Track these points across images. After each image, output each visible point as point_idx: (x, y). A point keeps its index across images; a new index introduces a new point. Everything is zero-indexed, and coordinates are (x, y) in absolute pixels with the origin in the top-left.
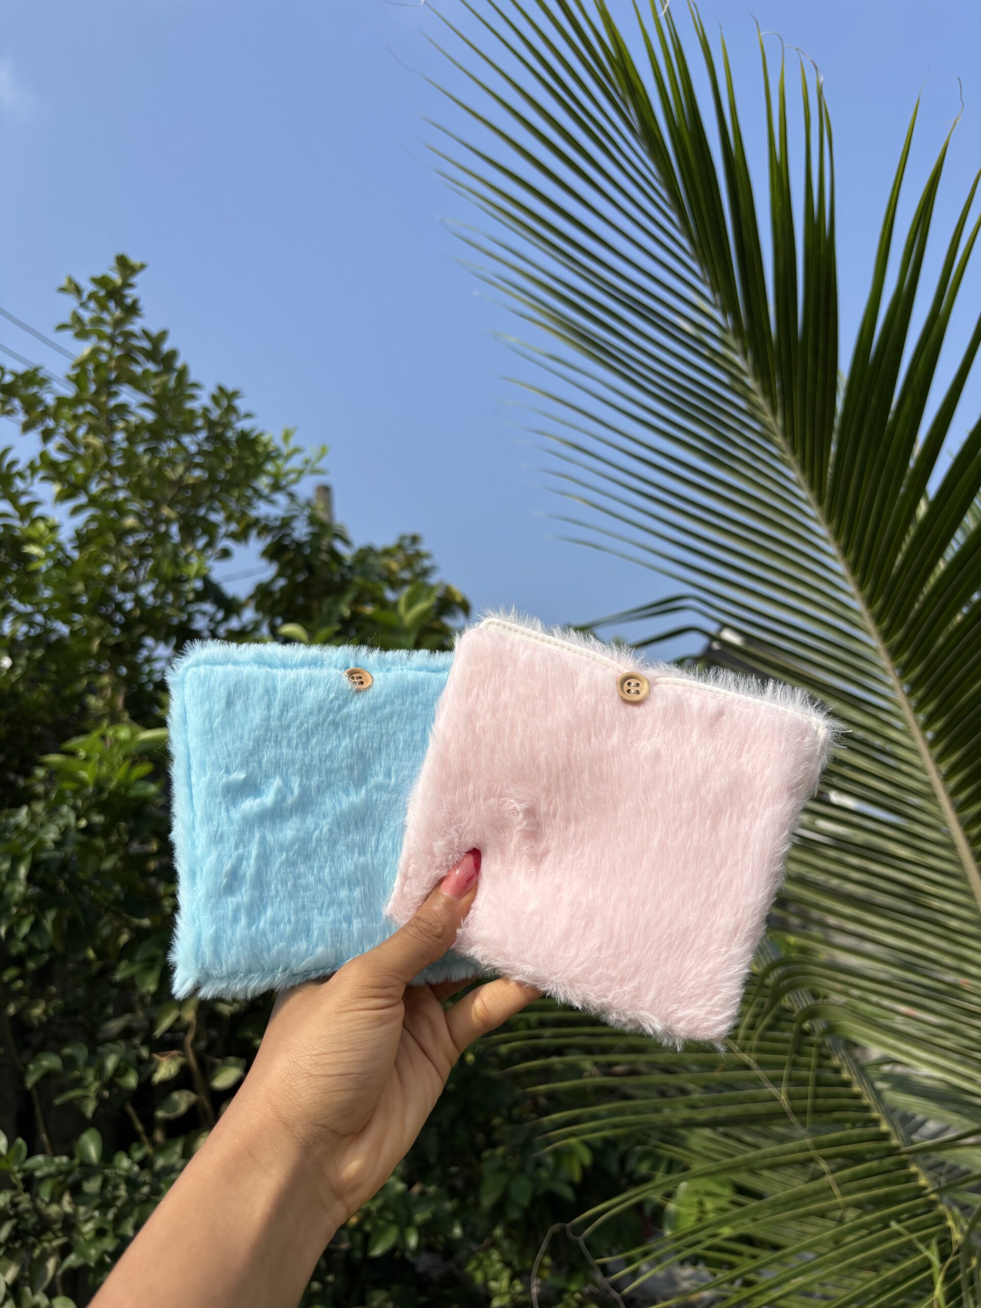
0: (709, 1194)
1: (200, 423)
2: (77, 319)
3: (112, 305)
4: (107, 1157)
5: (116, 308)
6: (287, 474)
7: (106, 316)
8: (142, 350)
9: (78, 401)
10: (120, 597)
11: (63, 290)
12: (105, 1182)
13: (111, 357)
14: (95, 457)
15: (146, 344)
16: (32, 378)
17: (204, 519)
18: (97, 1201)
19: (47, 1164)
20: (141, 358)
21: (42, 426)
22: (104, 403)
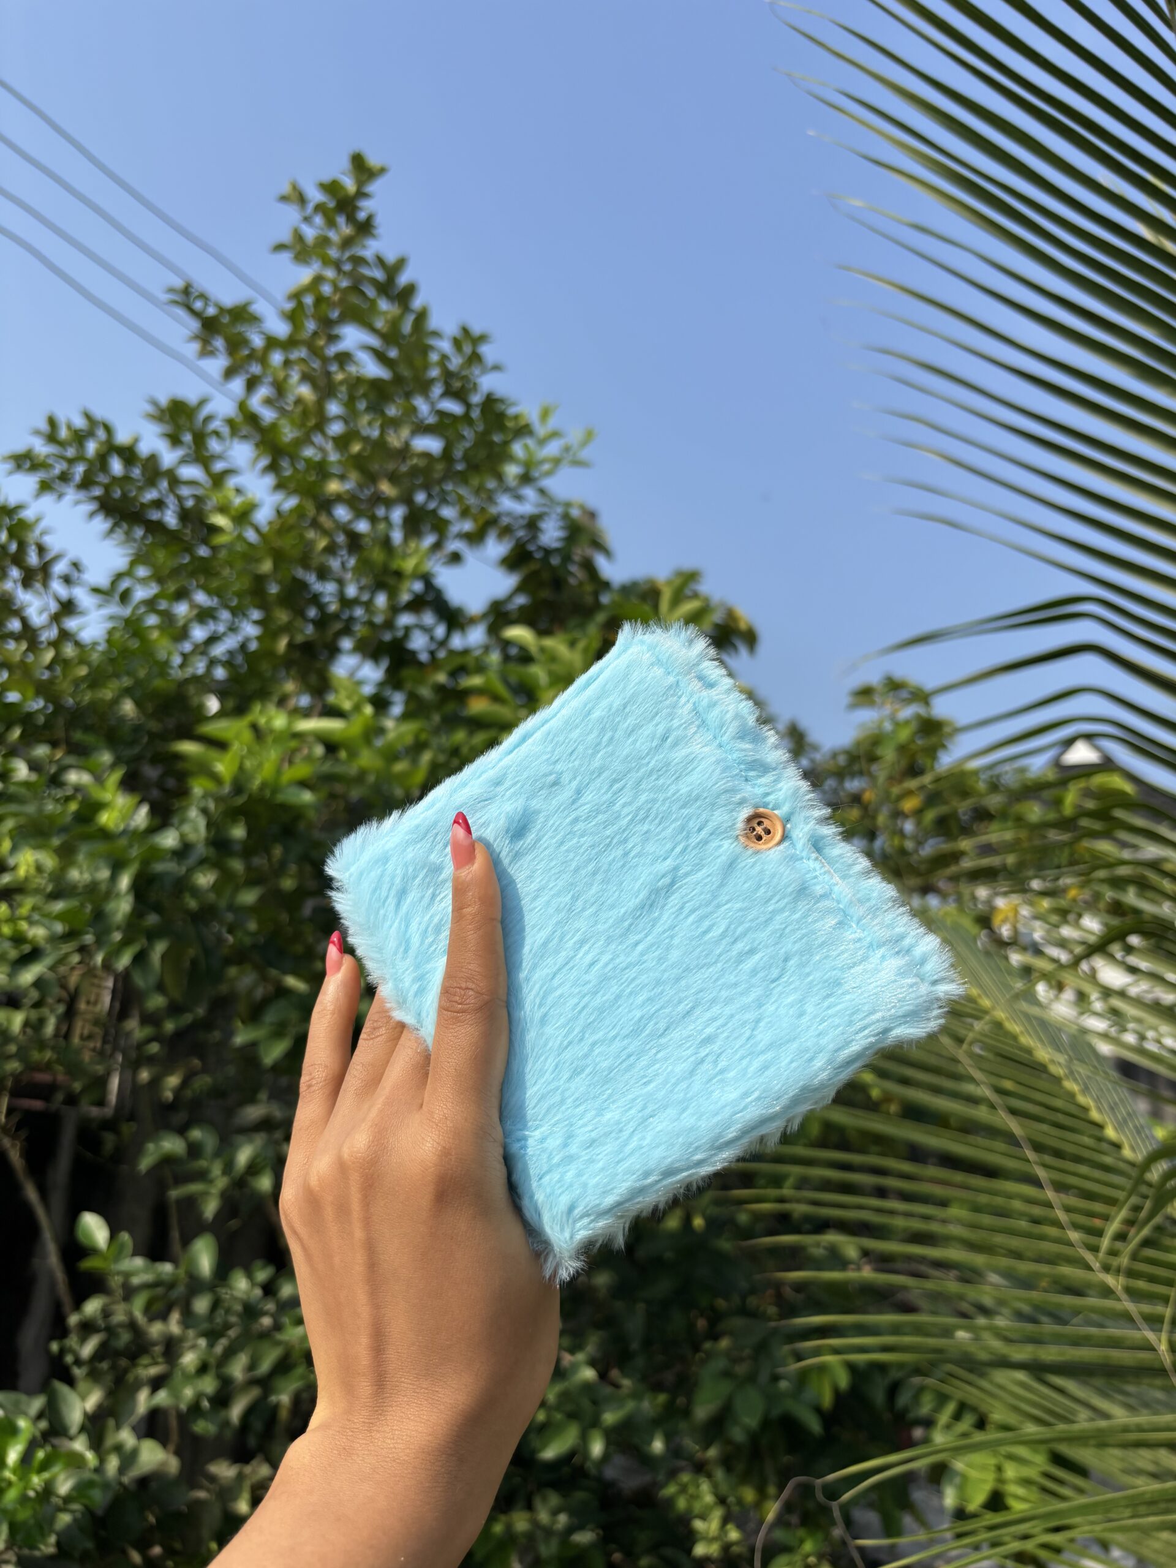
0: (1011, 1457)
1: (434, 373)
2: (299, 237)
3: (341, 220)
4: (222, 1271)
5: (347, 224)
6: (542, 462)
7: (333, 236)
8: (374, 281)
9: (290, 344)
10: (318, 587)
11: (284, 199)
12: (216, 1305)
13: (336, 288)
14: (305, 414)
15: (379, 274)
16: (241, 314)
17: (434, 512)
18: (205, 1326)
19: (145, 1270)
20: (370, 292)
21: (247, 372)
22: (322, 348)
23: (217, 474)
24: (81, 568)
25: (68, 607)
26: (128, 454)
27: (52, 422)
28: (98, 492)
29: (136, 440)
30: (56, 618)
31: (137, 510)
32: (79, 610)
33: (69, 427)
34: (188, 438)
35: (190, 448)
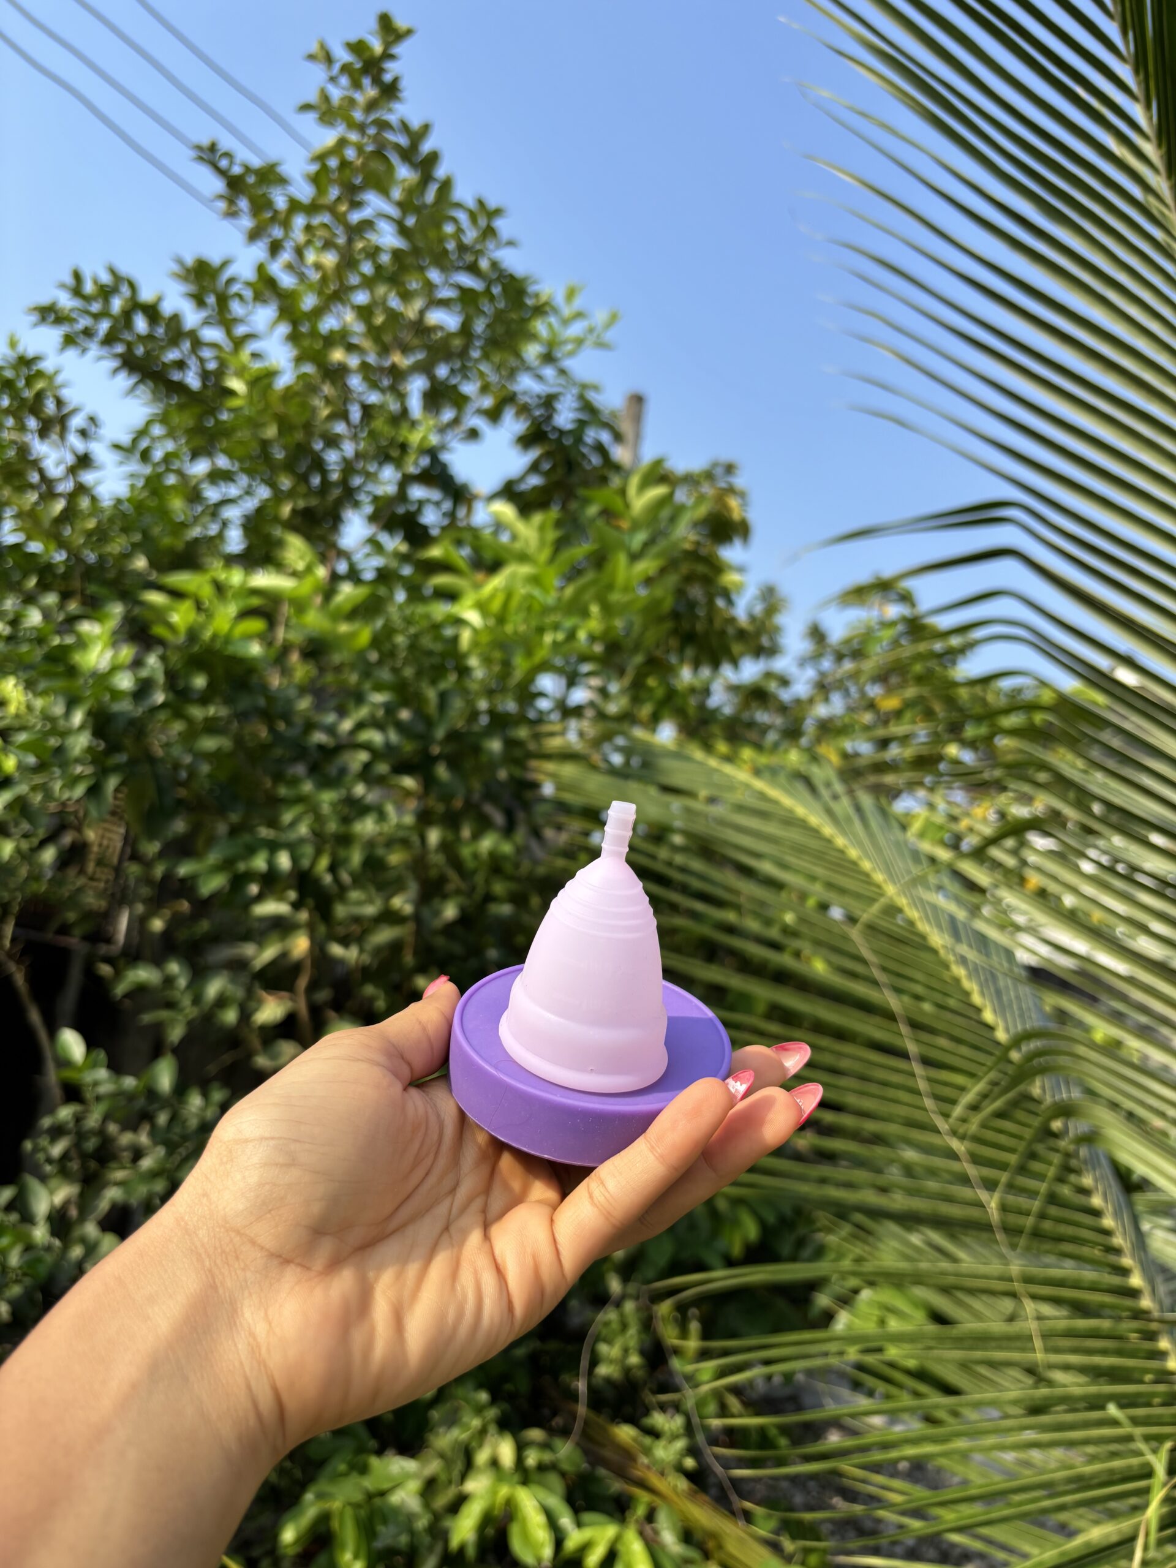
0: (896, 1312)
1: (450, 245)
2: (325, 97)
5: (373, 86)
6: (565, 342)
7: (358, 97)
8: (397, 147)
10: (324, 454)
11: (311, 57)
13: (360, 152)
15: (403, 141)
16: (269, 175)
18: (165, 1136)
19: (110, 1082)
20: (394, 158)
21: (270, 236)
22: (345, 214)
23: (238, 338)
24: (98, 423)
25: (84, 461)
26: (152, 312)
27: (77, 276)
28: (120, 349)
29: (160, 299)
30: (72, 470)
31: (159, 369)
32: (95, 465)
33: (95, 282)
34: (211, 300)
35: (213, 310)
